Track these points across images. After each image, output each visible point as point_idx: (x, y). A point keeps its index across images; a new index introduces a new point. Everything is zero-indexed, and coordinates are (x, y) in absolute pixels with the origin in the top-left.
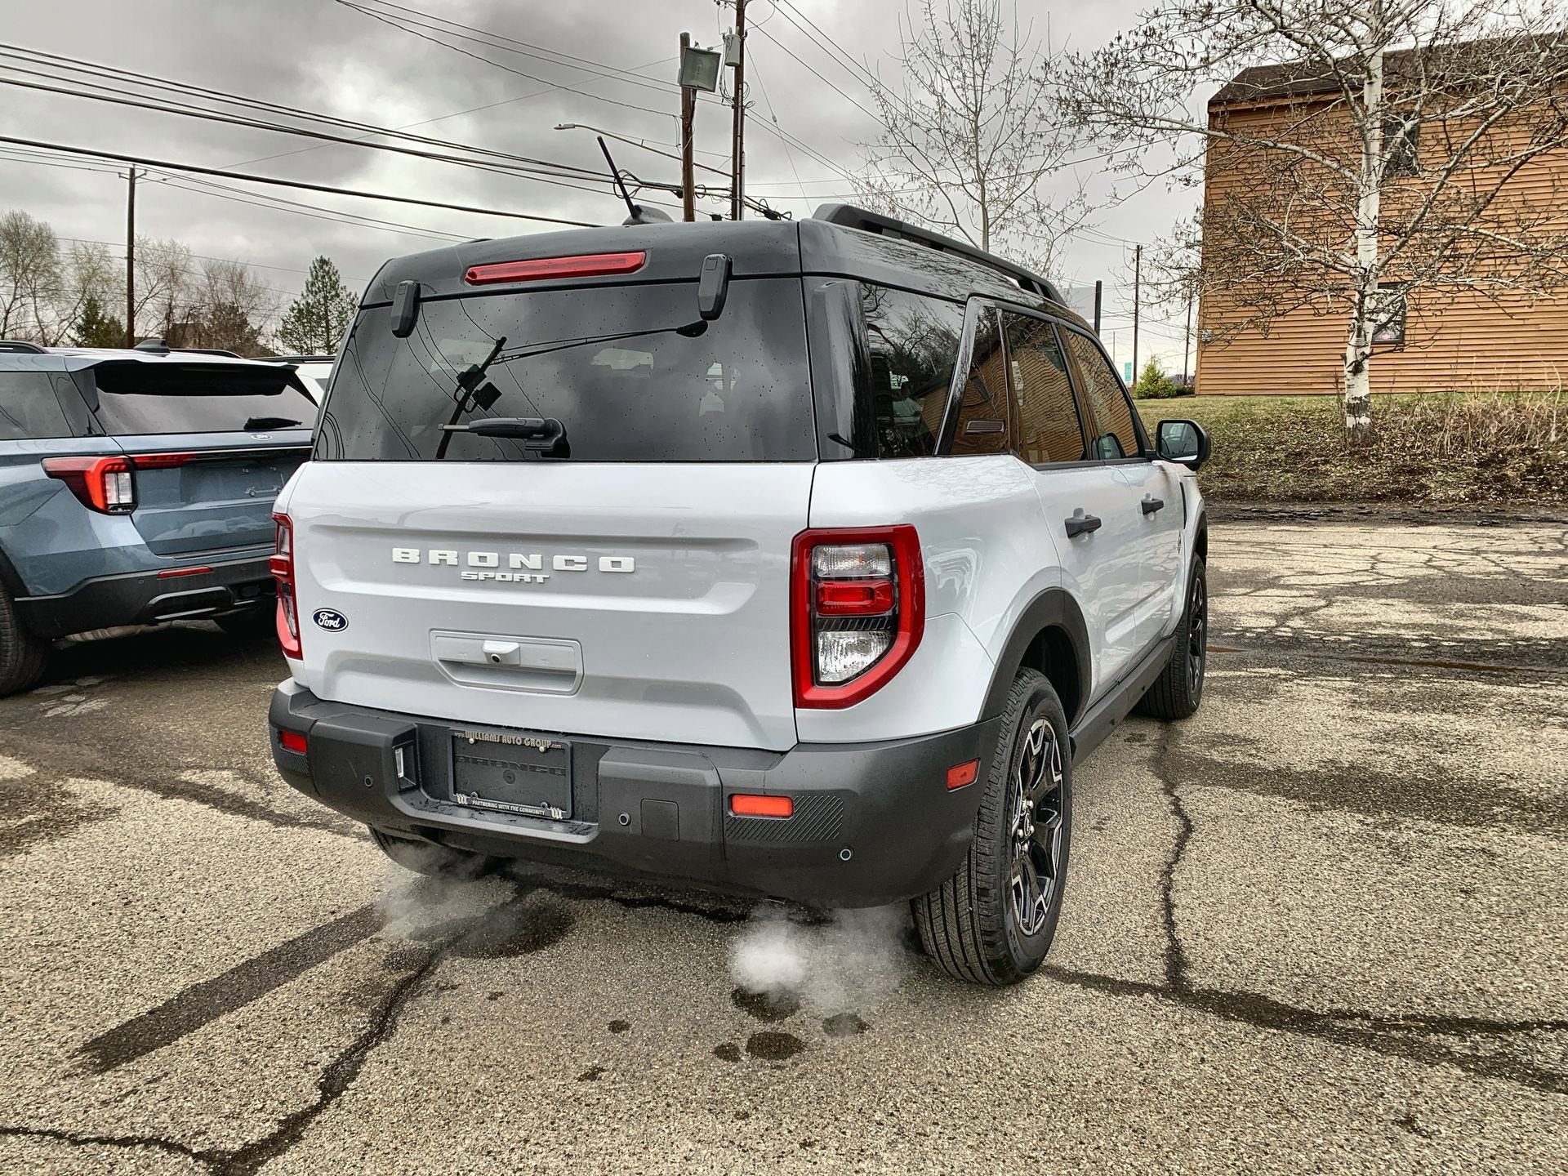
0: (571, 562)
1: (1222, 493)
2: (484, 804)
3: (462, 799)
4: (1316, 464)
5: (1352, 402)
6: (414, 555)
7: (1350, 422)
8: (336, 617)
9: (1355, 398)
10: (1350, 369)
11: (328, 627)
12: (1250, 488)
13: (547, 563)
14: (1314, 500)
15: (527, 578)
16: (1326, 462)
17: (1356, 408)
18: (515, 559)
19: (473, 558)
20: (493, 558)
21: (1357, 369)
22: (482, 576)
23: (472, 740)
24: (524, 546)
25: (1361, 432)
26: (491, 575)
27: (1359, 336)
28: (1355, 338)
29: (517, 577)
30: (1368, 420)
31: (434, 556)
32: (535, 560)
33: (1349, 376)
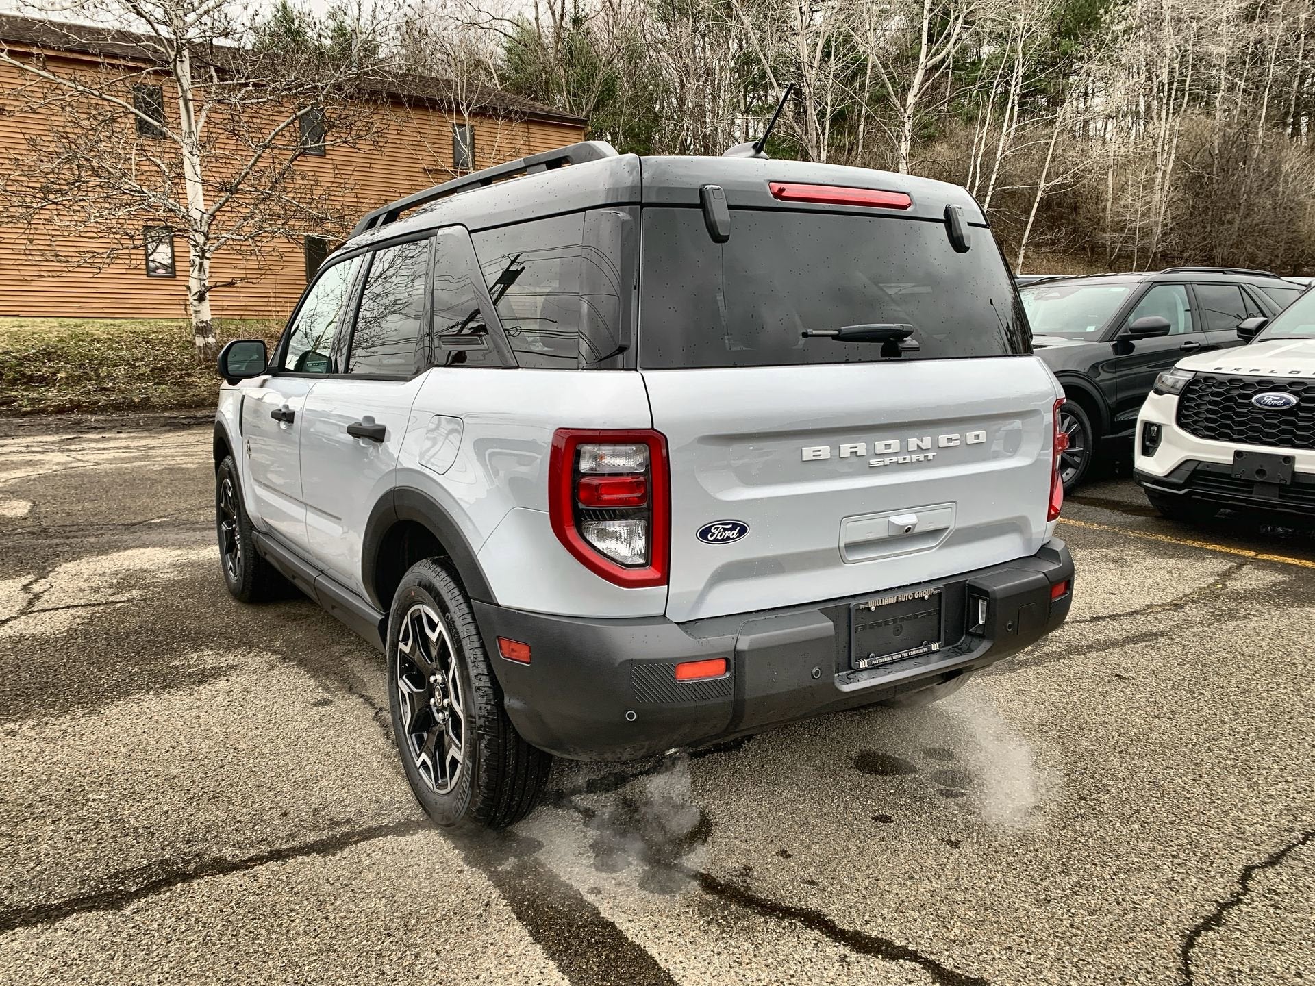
0: (950, 440)
1: (112, 405)
2: (881, 661)
3: (863, 664)
4: (181, 377)
5: (200, 325)
6: (825, 451)
7: (200, 341)
8: (734, 526)
9: (202, 322)
10: (196, 297)
11: (722, 540)
12: (136, 400)
13: (935, 442)
14: (196, 407)
15: (922, 457)
16: (189, 375)
17: (203, 330)
18: (913, 443)
19: (880, 446)
20: (896, 444)
21: (201, 298)
22: (887, 461)
23: (873, 608)
24: (918, 432)
25: (210, 349)
26: (895, 459)
27: (200, 270)
28: (196, 272)
29: (914, 458)
30: (214, 340)
31: (845, 450)
32: (927, 442)
33: (195, 303)
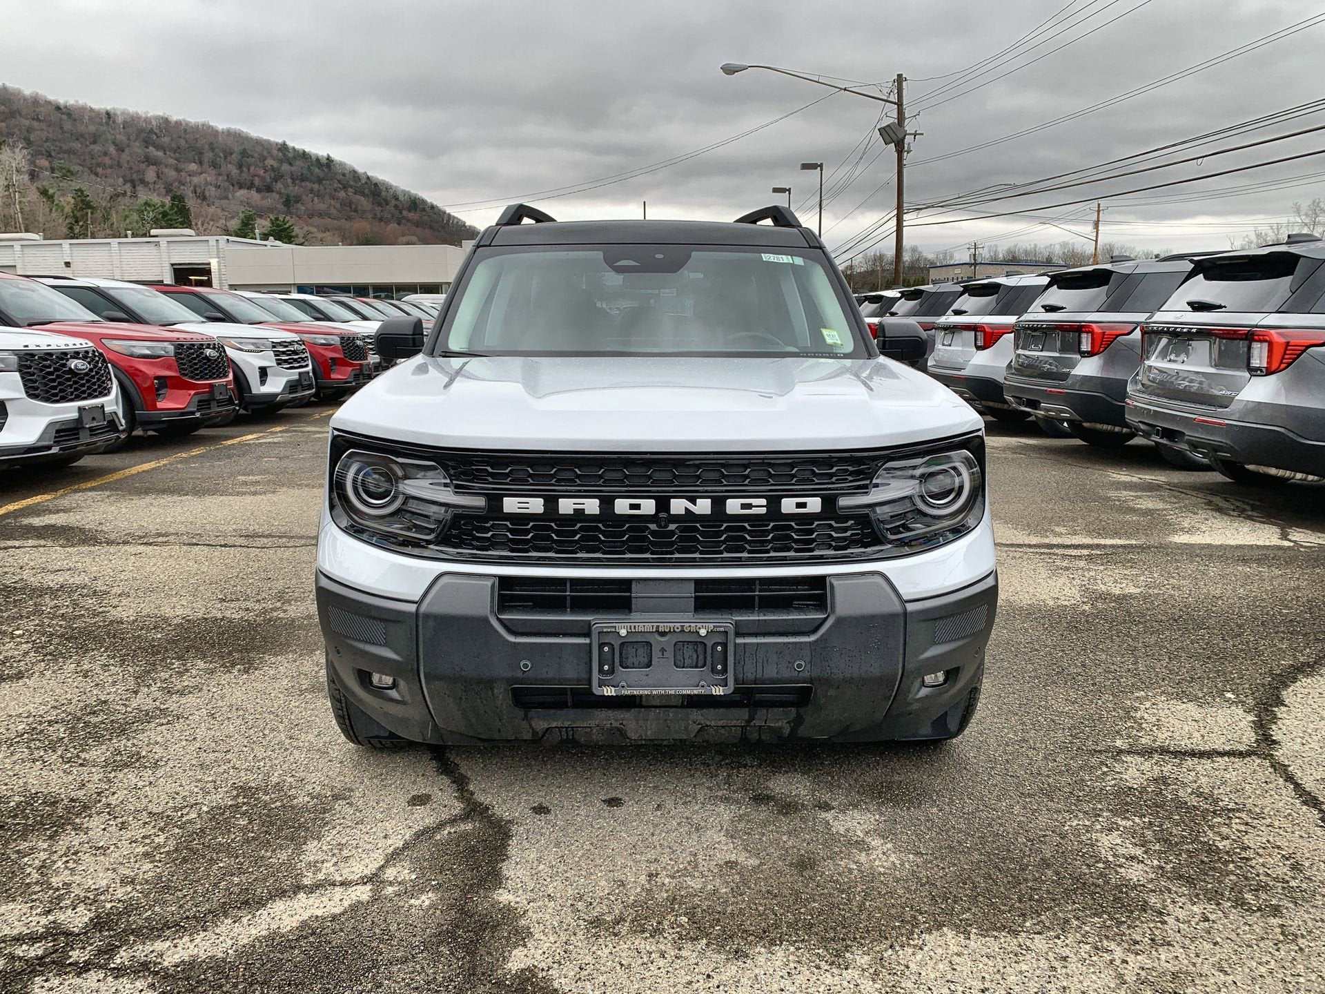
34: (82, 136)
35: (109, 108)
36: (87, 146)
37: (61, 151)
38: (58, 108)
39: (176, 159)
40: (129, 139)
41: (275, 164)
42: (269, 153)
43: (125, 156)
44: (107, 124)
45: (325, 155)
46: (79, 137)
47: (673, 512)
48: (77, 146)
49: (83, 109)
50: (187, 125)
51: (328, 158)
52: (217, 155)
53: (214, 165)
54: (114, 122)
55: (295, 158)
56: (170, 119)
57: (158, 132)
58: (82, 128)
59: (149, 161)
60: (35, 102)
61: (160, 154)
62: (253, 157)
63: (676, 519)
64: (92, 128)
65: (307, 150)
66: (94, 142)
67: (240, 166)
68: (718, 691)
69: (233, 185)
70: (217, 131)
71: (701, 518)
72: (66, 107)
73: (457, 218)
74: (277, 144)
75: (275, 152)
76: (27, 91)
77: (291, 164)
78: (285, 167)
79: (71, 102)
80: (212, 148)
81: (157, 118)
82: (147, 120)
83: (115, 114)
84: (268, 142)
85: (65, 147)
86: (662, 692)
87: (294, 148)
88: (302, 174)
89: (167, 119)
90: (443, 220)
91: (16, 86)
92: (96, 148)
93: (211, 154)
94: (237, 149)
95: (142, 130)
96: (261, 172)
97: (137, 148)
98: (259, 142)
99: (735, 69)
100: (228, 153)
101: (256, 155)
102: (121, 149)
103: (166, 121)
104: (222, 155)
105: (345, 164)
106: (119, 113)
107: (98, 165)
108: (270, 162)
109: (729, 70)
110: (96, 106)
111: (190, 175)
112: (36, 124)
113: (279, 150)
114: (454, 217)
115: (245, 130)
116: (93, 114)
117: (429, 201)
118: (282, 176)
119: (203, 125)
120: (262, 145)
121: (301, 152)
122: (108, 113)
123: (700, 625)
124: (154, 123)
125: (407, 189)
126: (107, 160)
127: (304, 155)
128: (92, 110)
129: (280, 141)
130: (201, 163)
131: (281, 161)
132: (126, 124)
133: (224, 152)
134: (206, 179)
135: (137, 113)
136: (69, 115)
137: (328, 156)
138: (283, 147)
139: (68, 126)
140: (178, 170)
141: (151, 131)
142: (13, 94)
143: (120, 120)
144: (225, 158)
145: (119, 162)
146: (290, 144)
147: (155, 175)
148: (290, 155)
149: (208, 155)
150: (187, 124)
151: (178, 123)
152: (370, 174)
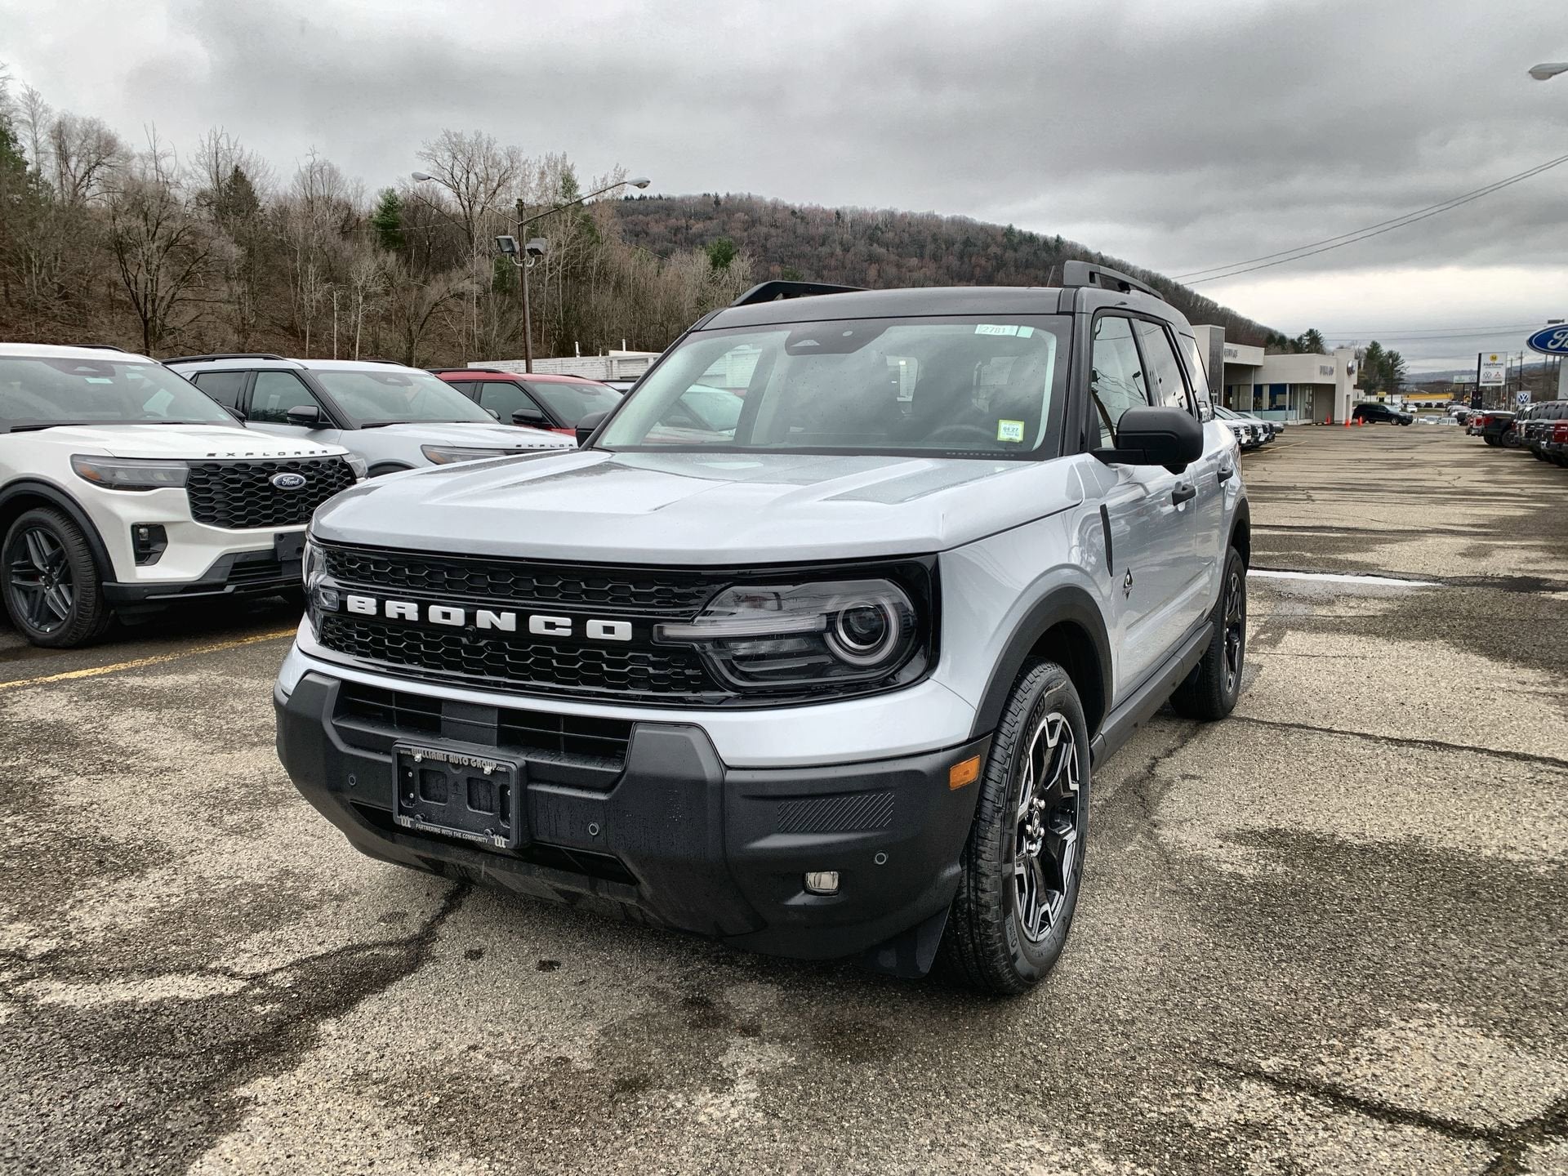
34: (813, 239)
35: (839, 207)
36: (816, 249)
37: (792, 256)
38: (794, 213)
39: (898, 255)
40: (855, 238)
41: (999, 251)
42: (993, 239)
43: (850, 255)
44: (837, 224)
45: (1055, 236)
46: (809, 240)
47: (479, 625)
48: (807, 249)
49: (816, 212)
50: (912, 217)
51: (1058, 239)
52: (938, 247)
53: (935, 258)
54: (843, 221)
55: (1020, 243)
56: (896, 212)
57: (884, 229)
58: (812, 231)
59: (872, 259)
60: (775, 208)
61: (883, 250)
62: (975, 246)
63: (482, 633)
64: (822, 230)
65: (1035, 233)
66: (823, 244)
67: (961, 257)
68: (500, 842)
69: (952, 279)
70: (941, 221)
71: (506, 634)
72: (801, 210)
73: (1207, 300)
74: (1002, 229)
75: (999, 239)
76: (769, 199)
77: (1016, 250)
78: (1010, 254)
79: (806, 205)
80: (935, 238)
81: (884, 212)
82: (874, 216)
83: (845, 213)
84: (993, 227)
85: (796, 252)
86: (459, 835)
87: (1020, 231)
88: (1027, 261)
89: (893, 213)
90: (1189, 303)
91: (759, 195)
92: (824, 250)
93: (933, 246)
94: (960, 238)
95: (869, 227)
96: (983, 262)
97: (862, 246)
98: (985, 229)
99: (1553, 71)
100: (950, 243)
101: (979, 243)
102: (846, 250)
103: (892, 214)
104: (944, 246)
105: (1076, 246)
106: (848, 211)
107: (825, 267)
108: (993, 250)
109: (1542, 73)
110: (827, 207)
111: (910, 271)
112: (773, 231)
113: (1005, 235)
114: (1203, 299)
115: (969, 216)
116: (825, 215)
117: (1173, 281)
118: (1005, 265)
119: (928, 216)
120: (987, 232)
121: (1028, 235)
122: (838, 213)
123: (485, 760)
124: (880, 219)
125: (1147, 269)
126: (833, 263)
127: (1031, 239)
128: (824, 211)
129: (1005, 224)
130: (922, 257)
131: (1005, 248)
132: (853, 223)
133: (946, 242)
134: (925, 274)
135: (865, 210)
136: (803, 218)
137: (1058, 237)
138: (1009, 232)
139: (801, 230)
140: (899, 266)
141: (877, 228)
142: (756, 203)
143: (848, 219)
144: (947, 249)
145: (843, 263)
146: (1017, 227)
147: (876, 273)
148: (1016, 241)
149: (930, 248)
150: (912, 215)
151: (903, 216)
152: (1104, 254)
